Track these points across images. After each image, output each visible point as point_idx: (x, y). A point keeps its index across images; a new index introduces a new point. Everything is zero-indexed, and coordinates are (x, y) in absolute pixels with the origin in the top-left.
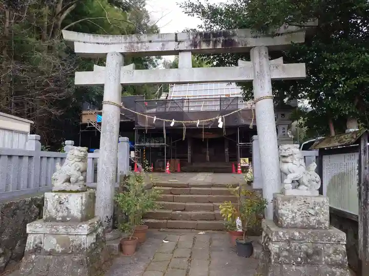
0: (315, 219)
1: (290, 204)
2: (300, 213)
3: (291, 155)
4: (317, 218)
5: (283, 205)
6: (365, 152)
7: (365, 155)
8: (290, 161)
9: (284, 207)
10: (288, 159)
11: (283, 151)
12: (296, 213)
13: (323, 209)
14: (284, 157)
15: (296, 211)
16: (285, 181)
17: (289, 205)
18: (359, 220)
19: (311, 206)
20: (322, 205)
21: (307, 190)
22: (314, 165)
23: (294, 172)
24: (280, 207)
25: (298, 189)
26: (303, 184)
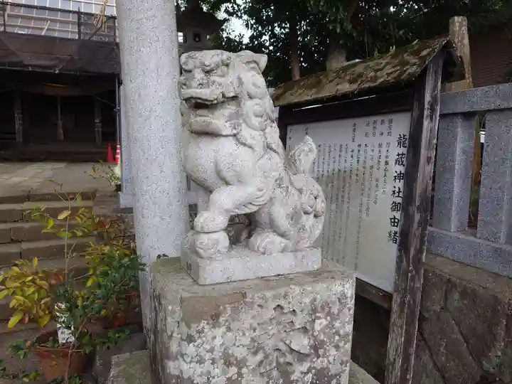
0: (309, 371)
1: (219, 331)
2: (260, 357)
3: (235, 98)
4: (319, 363)
5: (190, 339)
6: (432, 109)
7: (431, 119)
8: (226, 129)
9: (190, 349)
10: (219, 120)
11: (199, 75)
12: (241, 364)
13: (337, 324)
14: (199, 105)
15: (240, 352)
16: (202, 219)
17: (217, 338)
18: (395, 307)
19: (299, 321)
20: (335, 310)
21: (283, 251)
22: (310, 150)
23: (240, 181)
24: (174, 347)
25: (247, 246)
26: (273, 227)
